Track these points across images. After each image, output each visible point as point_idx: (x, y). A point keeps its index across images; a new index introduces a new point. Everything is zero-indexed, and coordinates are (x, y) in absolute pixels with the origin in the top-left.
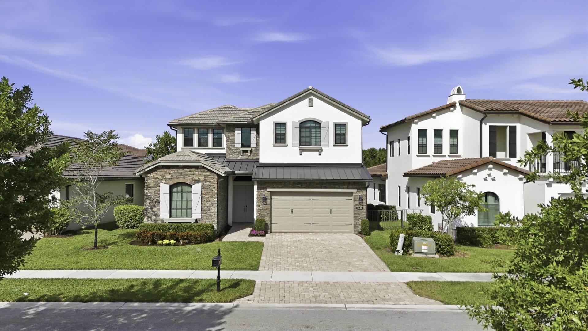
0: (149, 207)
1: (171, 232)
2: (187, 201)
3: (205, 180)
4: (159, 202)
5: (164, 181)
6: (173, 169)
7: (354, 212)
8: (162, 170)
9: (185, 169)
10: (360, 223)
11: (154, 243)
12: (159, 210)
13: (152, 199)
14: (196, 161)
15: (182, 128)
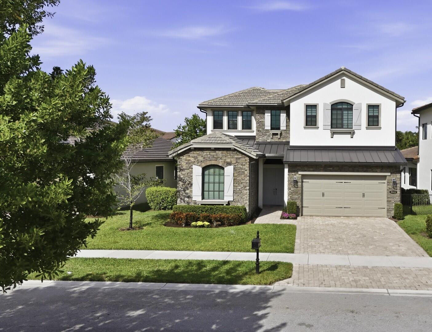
0: (182, 189)
1: (204, 214)
2: (219, 183)
3: (237, 162)
4: (192, 184)
5: (196, 163)
6: (205, 152)
7: (387, 196)
8: (195, 152)
9: (217, 152)
10: (394, 207)
11: (188, 225)
12: (192, 192)
13: (184, 181)
14: (228, 143)
15: (211, 110)
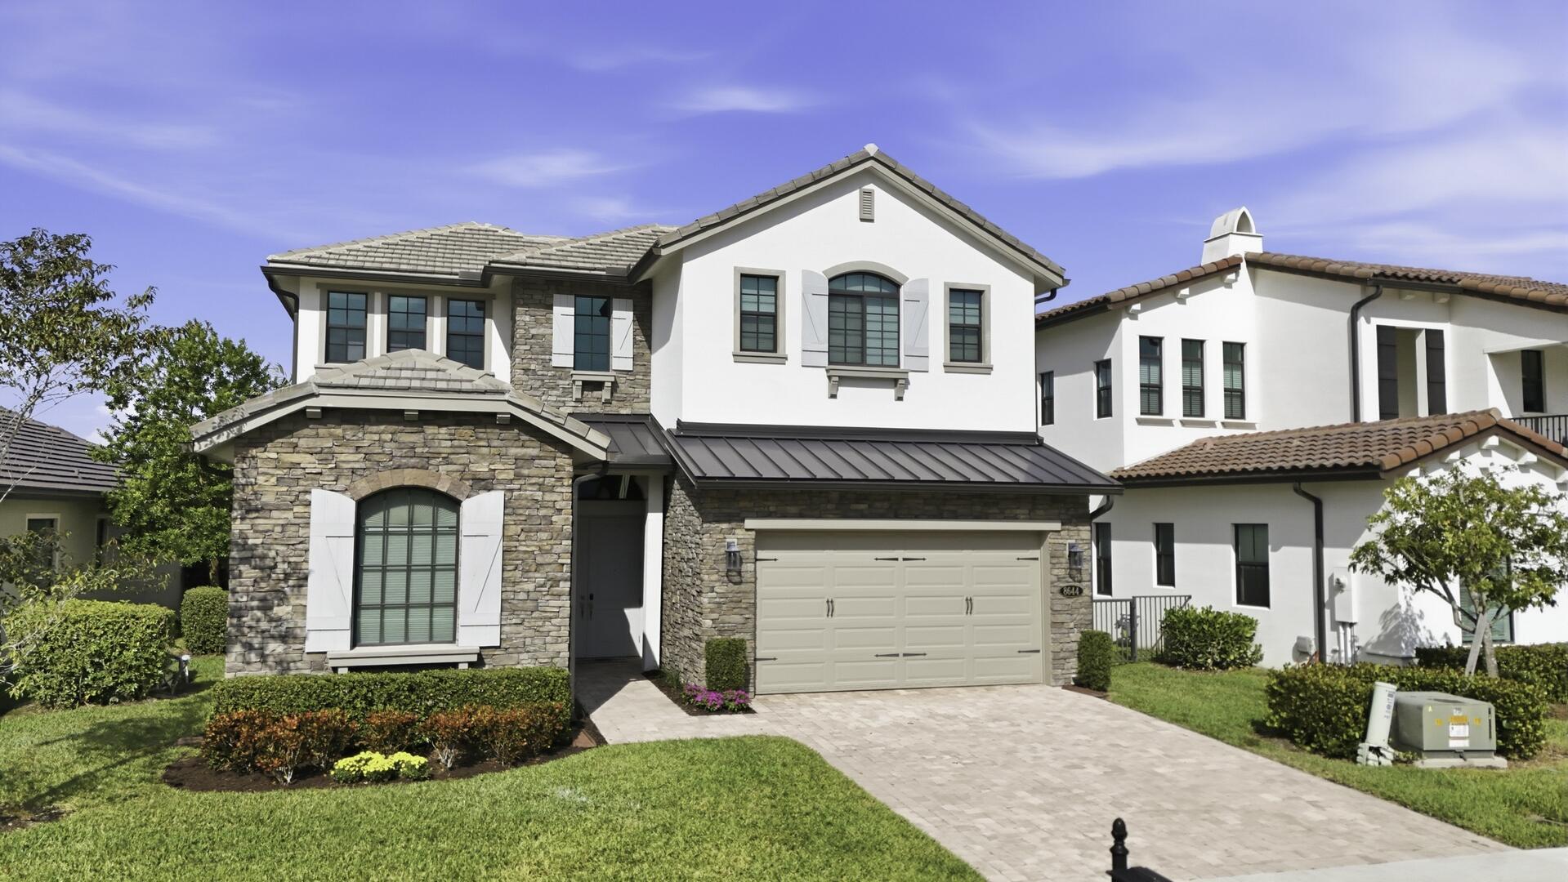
0: (252, 598)
1: (394, 712)
2: (433, 569)
3: (518, 476)
4: (306, 578)
5: (327, 479)
6: (375, 428)
7: (1052, 604)
8: (323, 431)
9: (430, 430)
10: (1075, 646)
12: (304, 614)
13: (267, 562)
14: (485, 392)
15: (319, 285)
